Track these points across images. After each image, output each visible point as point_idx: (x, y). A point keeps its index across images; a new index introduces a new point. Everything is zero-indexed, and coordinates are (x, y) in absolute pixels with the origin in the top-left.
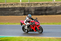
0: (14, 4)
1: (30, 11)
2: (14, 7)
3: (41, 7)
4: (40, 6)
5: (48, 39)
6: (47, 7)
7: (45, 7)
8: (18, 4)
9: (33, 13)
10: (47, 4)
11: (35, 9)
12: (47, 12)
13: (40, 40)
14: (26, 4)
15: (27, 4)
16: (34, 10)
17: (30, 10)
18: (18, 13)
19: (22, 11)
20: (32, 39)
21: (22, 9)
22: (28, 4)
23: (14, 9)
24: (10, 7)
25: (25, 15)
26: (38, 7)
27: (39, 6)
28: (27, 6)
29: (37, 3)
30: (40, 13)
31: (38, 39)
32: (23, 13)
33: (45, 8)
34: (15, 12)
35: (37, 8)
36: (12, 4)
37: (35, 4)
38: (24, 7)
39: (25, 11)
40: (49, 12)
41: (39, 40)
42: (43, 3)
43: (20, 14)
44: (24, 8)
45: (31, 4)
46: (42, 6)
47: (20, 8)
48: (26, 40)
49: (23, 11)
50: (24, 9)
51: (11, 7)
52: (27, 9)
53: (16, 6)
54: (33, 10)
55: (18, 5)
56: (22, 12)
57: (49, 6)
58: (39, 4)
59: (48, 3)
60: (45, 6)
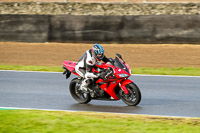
0: (16, 5)
1: (67, 27)
2: (16, 13)
3: (105, 17)
4: (102, 13)
5: (125, 121)
6: (124, 18)
7: (118, 17)
8: (29, 4)
9: (78, 33)
10: (124, 6)
11: (87, 22)
12: (125, 33)
13: (100, 122)
14: (57, 6)
15: (59, 4)
16: (82, 26)
17: (68, 23)
18: (29, 32)
19: (42, 28)
20: (73, 120)
21: (43, 22)
22: (62, 6)
23: (17, 20)
24: (3, 13)
25: (51, 39)
26: (95, 17)
27: (99, 12)
28: (59, 12)
29: (93, 4)
30: (102, 37)
31: (93, 119)
32: (45, 35)
33: (119, 20)
34: (21, 28)
35: (91, 20)
36: (11, 5)
37: (86, 5)
38: (49, 13)
39: (51, 28)
40: (132, 35)
41: (94, 122)
42: (111, 5)
43: (35, 35)
44: (50, 16)
45: (74, 4)
46: (109, 12)
47: (37, 16)
48: (54, 121)
49: (47, 27)
50: (49, 21)
51: (7, 13)
52: (58, 23)
53: (25, 12)
54: (78, 27)
55: (30, 7)
56: (41, 32)
57: (132, 13)
58: (99, 7)
59: (130, 5)
60: (118, 12)
